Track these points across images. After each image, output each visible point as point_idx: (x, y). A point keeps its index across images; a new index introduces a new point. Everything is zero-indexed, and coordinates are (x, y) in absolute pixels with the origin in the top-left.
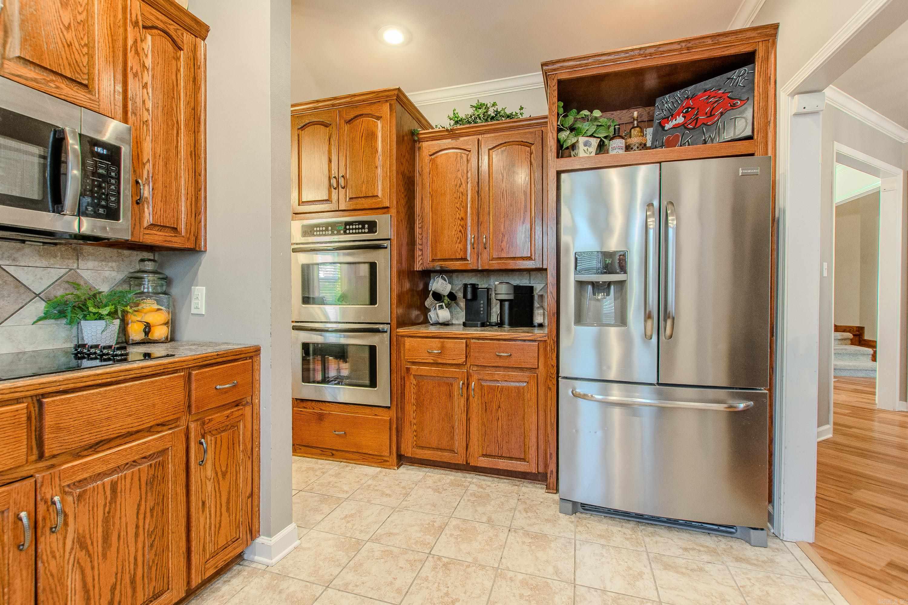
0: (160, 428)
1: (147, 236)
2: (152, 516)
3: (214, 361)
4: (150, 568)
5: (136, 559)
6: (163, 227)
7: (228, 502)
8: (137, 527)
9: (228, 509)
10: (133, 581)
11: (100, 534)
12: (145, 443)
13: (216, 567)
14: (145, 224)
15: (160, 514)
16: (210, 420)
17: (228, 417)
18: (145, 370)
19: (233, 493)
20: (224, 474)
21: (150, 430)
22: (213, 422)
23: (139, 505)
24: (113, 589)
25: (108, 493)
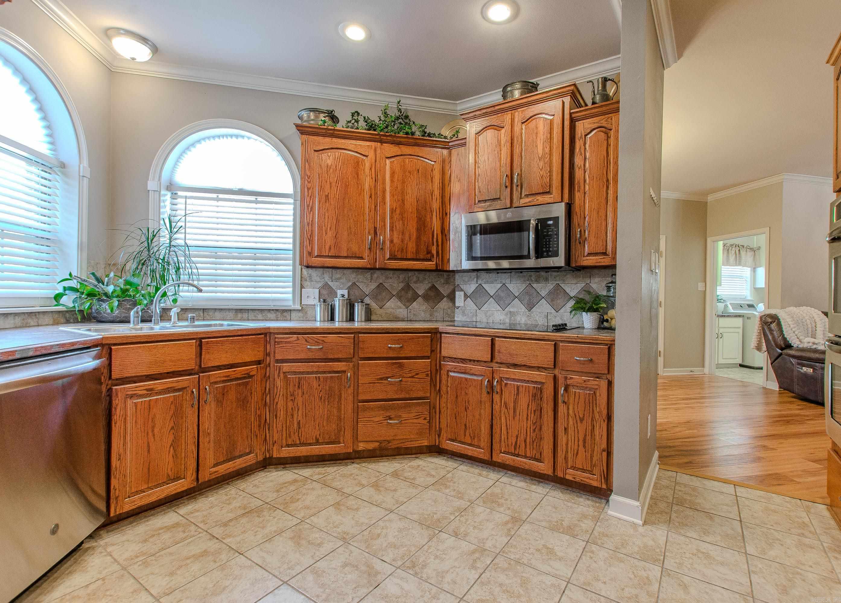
0: (543, 370)
1: (585, 261)
2: (535, 415)
3: (574, 340)
4: (533, 442)
5: (527, 430)
6: (596, 254)
7: (584, 441)
8: (528, 415)
9: (584, 446)
10: (525, 441)
11: (512, 407)
12: (531, 374)
13: (575, 478)
14: (586, 254)
15: (539, 417)
16: (571, 378)
17: (585, 381)
18: (533, 336)
19: (588, 438)
20: (582, 420)
21: (538, 368)
22: (573, 380)
23: (528, 405)
24: (517, 437)
25: (516, 389)
